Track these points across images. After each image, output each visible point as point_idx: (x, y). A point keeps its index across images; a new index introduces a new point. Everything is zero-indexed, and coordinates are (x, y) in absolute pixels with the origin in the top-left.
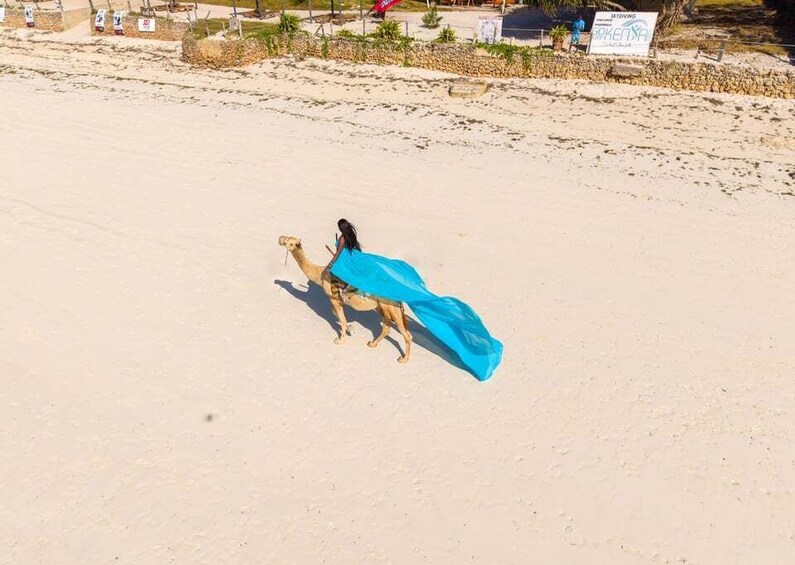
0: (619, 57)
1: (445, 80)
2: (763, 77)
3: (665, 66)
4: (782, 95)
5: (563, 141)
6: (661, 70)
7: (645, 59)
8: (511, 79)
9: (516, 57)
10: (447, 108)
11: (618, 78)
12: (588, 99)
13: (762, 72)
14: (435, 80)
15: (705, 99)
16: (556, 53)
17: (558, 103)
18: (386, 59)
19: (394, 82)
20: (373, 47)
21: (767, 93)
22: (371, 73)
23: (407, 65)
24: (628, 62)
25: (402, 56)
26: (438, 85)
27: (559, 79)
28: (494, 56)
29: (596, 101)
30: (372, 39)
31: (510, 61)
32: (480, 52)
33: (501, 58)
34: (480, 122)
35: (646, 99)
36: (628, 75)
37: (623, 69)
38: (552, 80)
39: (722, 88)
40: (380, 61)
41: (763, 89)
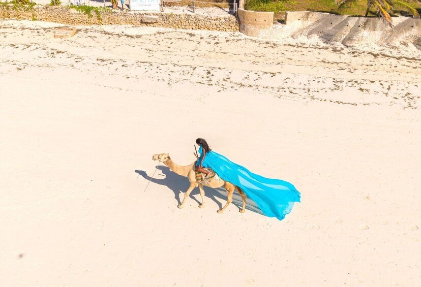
0: (146, 12)
1: (55, 28)
2: (215, 20)
3: (169, 16)
4: (224, 29)
5: (104, 61)
6: (166, 18)
7: (158, 13)
8: (92, 26)
9: (93, 13)
10: (48, 45)
11: (147, 23)
12: (128, 36)
13: (214, 18)
14: (49, 28)
15: (187, 33)
16: (113, 10)
17: (112, 39)
18: (21, 16)
19: (24, 30)
20: (13, 10)
21: (218, 29)
22: (11, 25)
23: (34, 19)
24: (150, 14)
25: (30, 14)
26: (50, 31)
27: (117, 25)
28: (81, 12)
29: (132, 37)
30: (12, 5)
31: (90, 16)
32: (73, 11)
33: (85, 14)
34: (63, 52)
35: (158, 35)
36: (150, 22)
37: (148, 19)
38: (113, 26)
39: (197, 27)
40: (18, 17)
41: (215, 27)
